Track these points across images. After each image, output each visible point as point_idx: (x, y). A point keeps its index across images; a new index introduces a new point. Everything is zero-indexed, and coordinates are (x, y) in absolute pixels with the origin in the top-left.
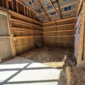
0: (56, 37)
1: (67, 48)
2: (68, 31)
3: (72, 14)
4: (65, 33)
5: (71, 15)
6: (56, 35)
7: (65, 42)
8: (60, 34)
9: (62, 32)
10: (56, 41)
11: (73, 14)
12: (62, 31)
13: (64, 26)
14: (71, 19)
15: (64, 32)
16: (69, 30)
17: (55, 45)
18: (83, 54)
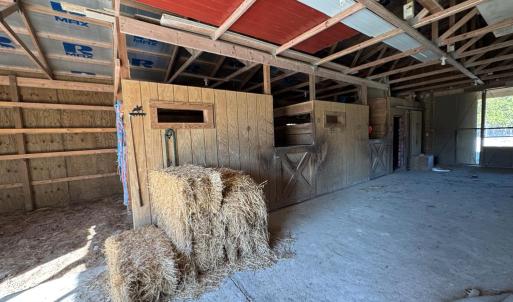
0: (27, 160)
1: (98, 201)
2: (92, 133)
3: (100, 73)
4: (82, 140)
5: (98, 76)
6: (27, 152)
7: (87, 177)
8: (55, 146)
9: (62, 135)
10: (31, 180)
11: (103, 74)
12: (64, 131)
13: (71, 111)
14: (100, 90)
15: (77, 138)
16: (99, 130)
17: (29, 206)
18: (140, 190)
